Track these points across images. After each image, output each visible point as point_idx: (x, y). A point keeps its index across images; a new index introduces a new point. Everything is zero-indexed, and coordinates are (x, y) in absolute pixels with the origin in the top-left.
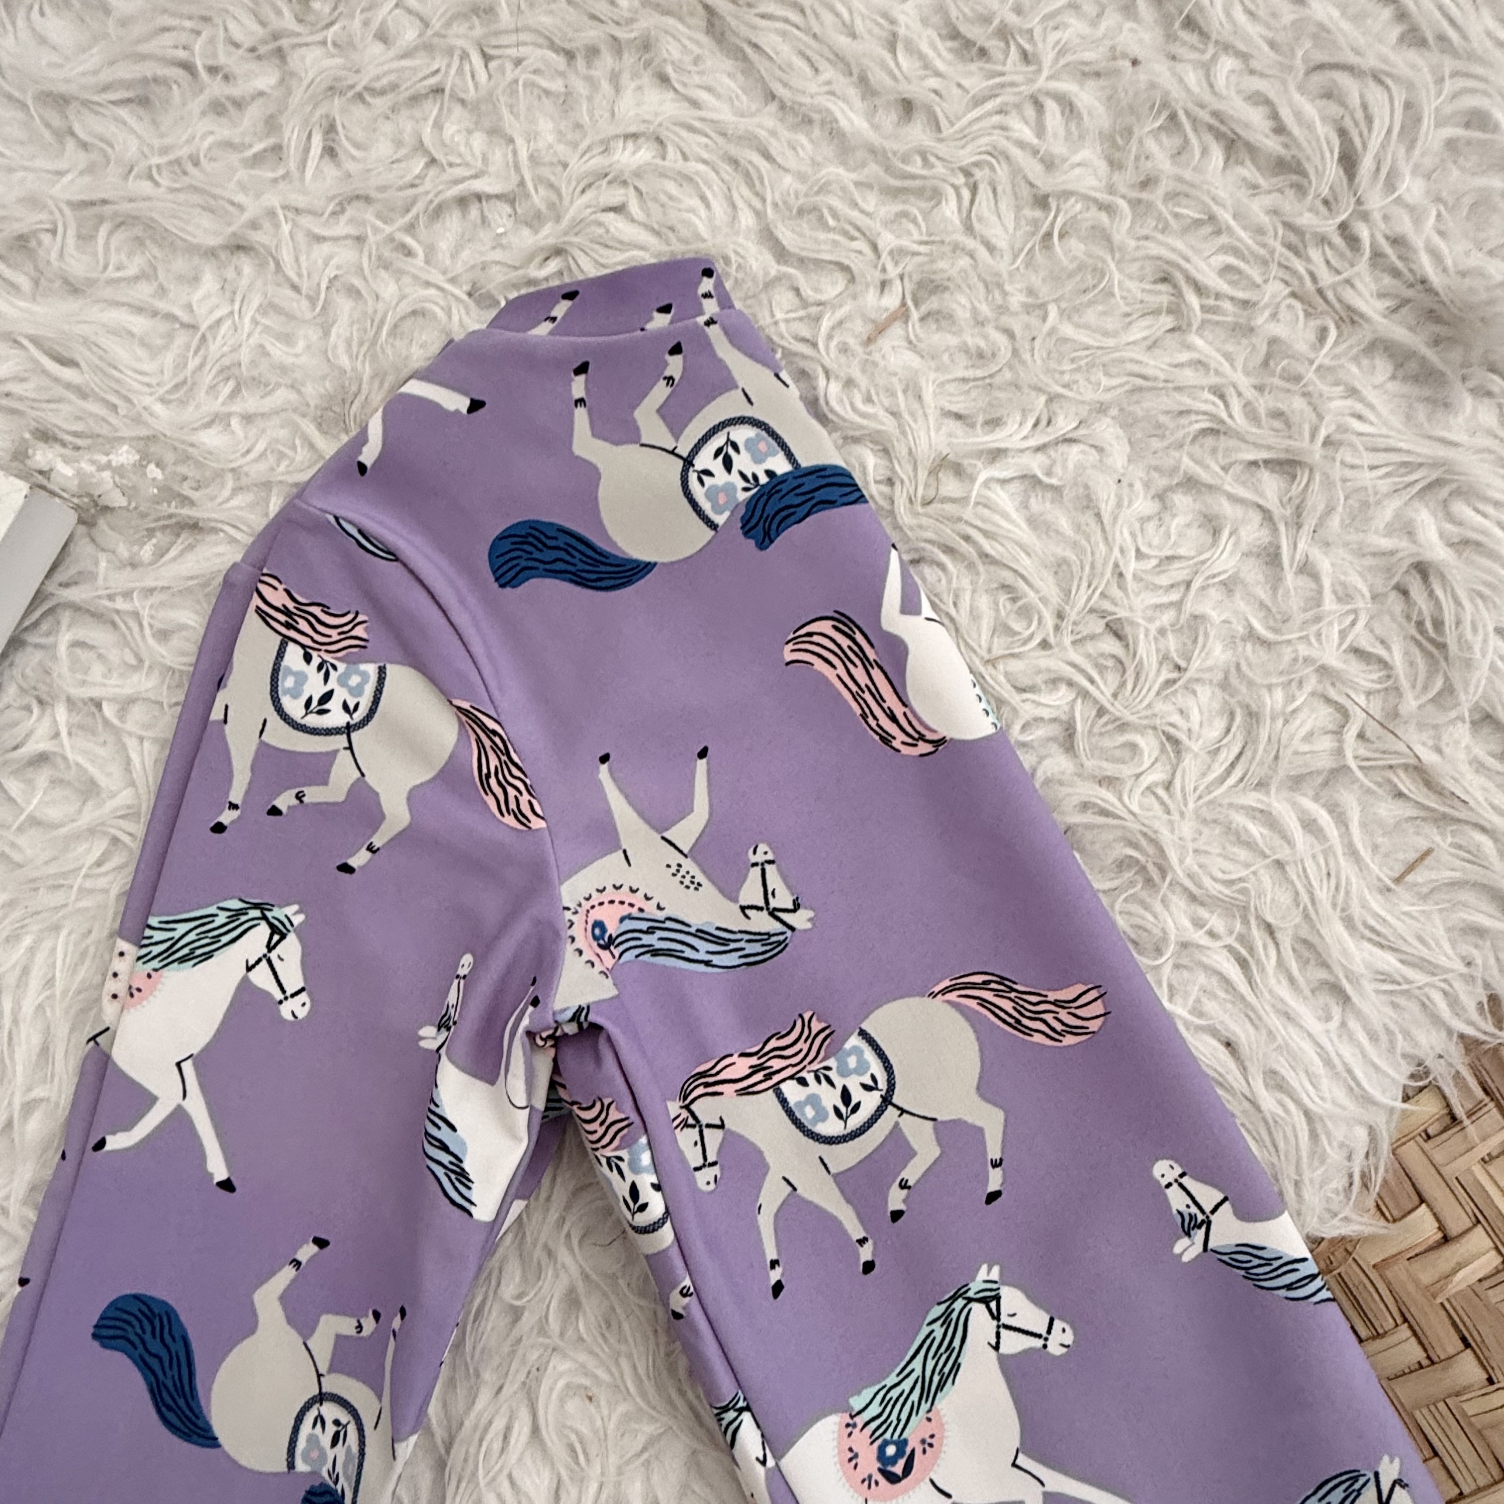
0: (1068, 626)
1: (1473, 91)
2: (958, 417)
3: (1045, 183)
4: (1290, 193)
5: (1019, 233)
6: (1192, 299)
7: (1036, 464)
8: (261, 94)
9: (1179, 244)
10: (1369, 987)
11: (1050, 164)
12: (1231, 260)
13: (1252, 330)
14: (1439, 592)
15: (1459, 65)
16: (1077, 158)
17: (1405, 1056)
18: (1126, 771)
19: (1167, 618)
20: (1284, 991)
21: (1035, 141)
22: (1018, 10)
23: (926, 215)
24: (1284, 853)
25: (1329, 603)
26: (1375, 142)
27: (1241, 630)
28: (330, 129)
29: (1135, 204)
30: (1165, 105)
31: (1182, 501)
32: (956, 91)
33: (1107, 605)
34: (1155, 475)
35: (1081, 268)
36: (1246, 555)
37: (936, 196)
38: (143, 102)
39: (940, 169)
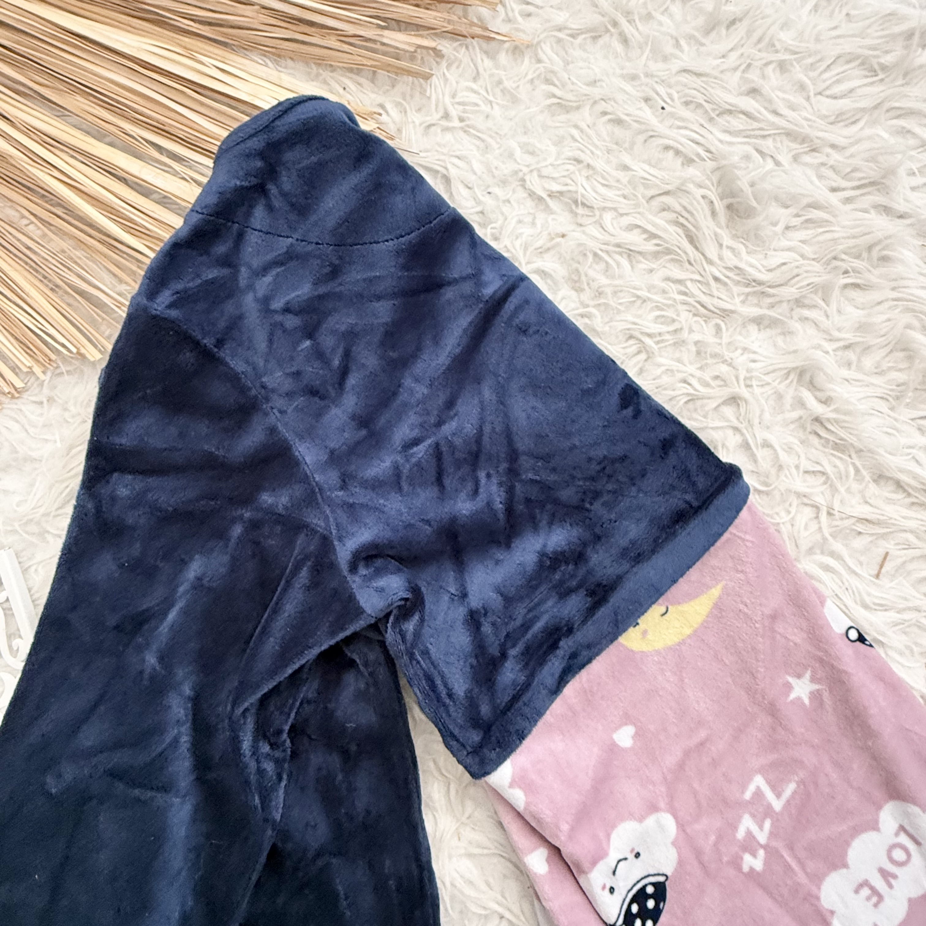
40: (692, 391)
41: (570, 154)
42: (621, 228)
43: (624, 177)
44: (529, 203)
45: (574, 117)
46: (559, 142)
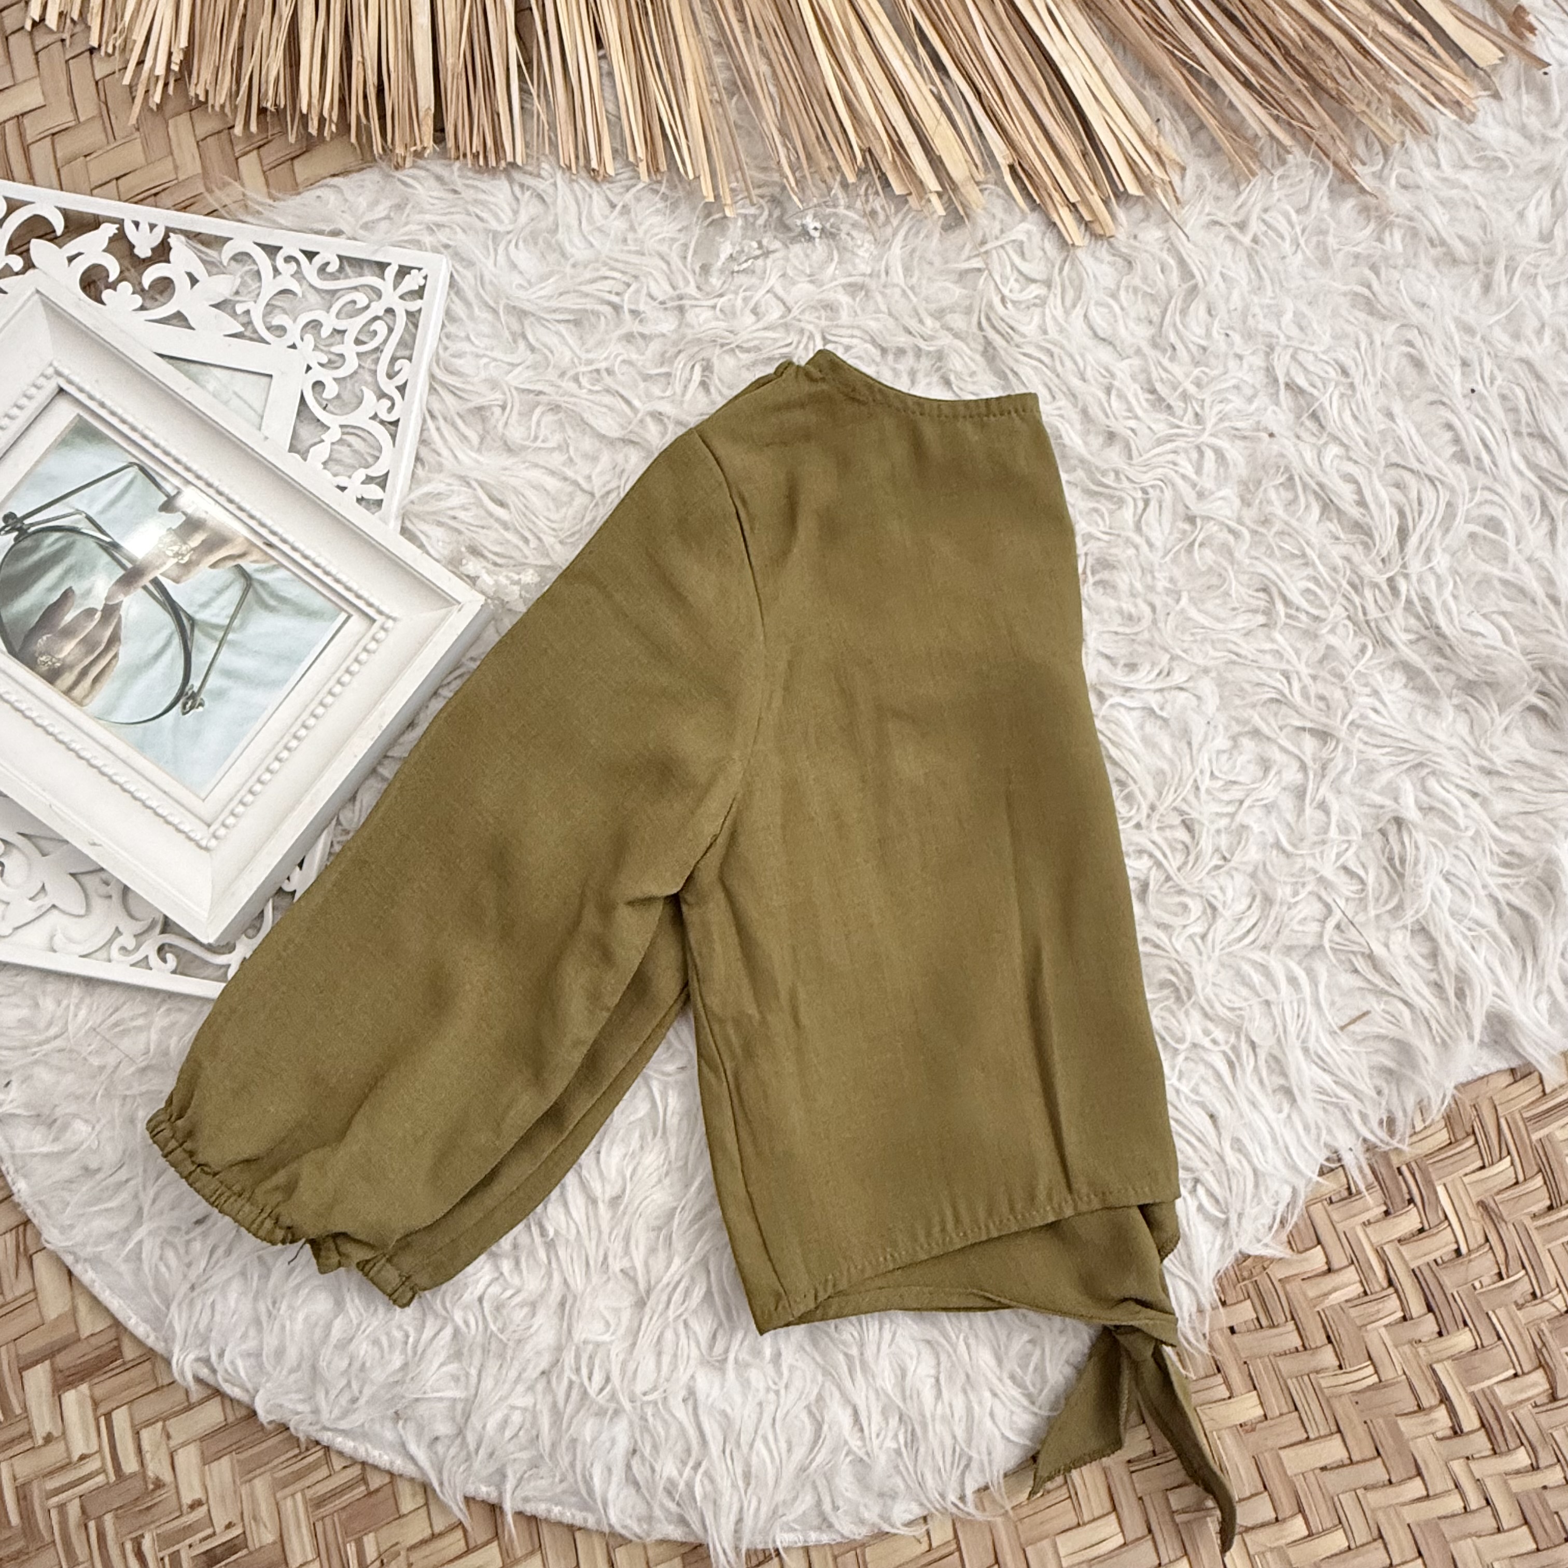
0: (1155, 816)
1: (1492, 503)
2: (1108, 657)
3: (1197, 508)
4: (1360, 548)
5: (1172, 538)
6: (1280, 606)
7: (1154, 701)
8: (664, 335)
9: (1279, 569)
10: (1310, 1095)
11: (1201, 495)
12: (1311, 586)
13: (1316, 636)
14: (1406, 840)
15: (1488, 482)
16: (1221, 494)
17: (1327, 1145)
18: (1177, 922)
19: (1223, 822)
20: (1255, 1087)
21: (1194, 477)
22: (1198, 384)
23: (1111, 513)
24: (1272, 996)
25: (1333, 833)
26: (1422, 524)
27: (1271, 840)
28: (708, 368)
29: (1254, 532)
30: (1287, 469)
31: (1247, 743)
32: (1147, 431)
33: (1185, 807)
34: (1233, 723)
35: (1210, 569)
36: (1284, 789)
37: (1121, 502)
38: (577, 323)
39: (1126, 484)
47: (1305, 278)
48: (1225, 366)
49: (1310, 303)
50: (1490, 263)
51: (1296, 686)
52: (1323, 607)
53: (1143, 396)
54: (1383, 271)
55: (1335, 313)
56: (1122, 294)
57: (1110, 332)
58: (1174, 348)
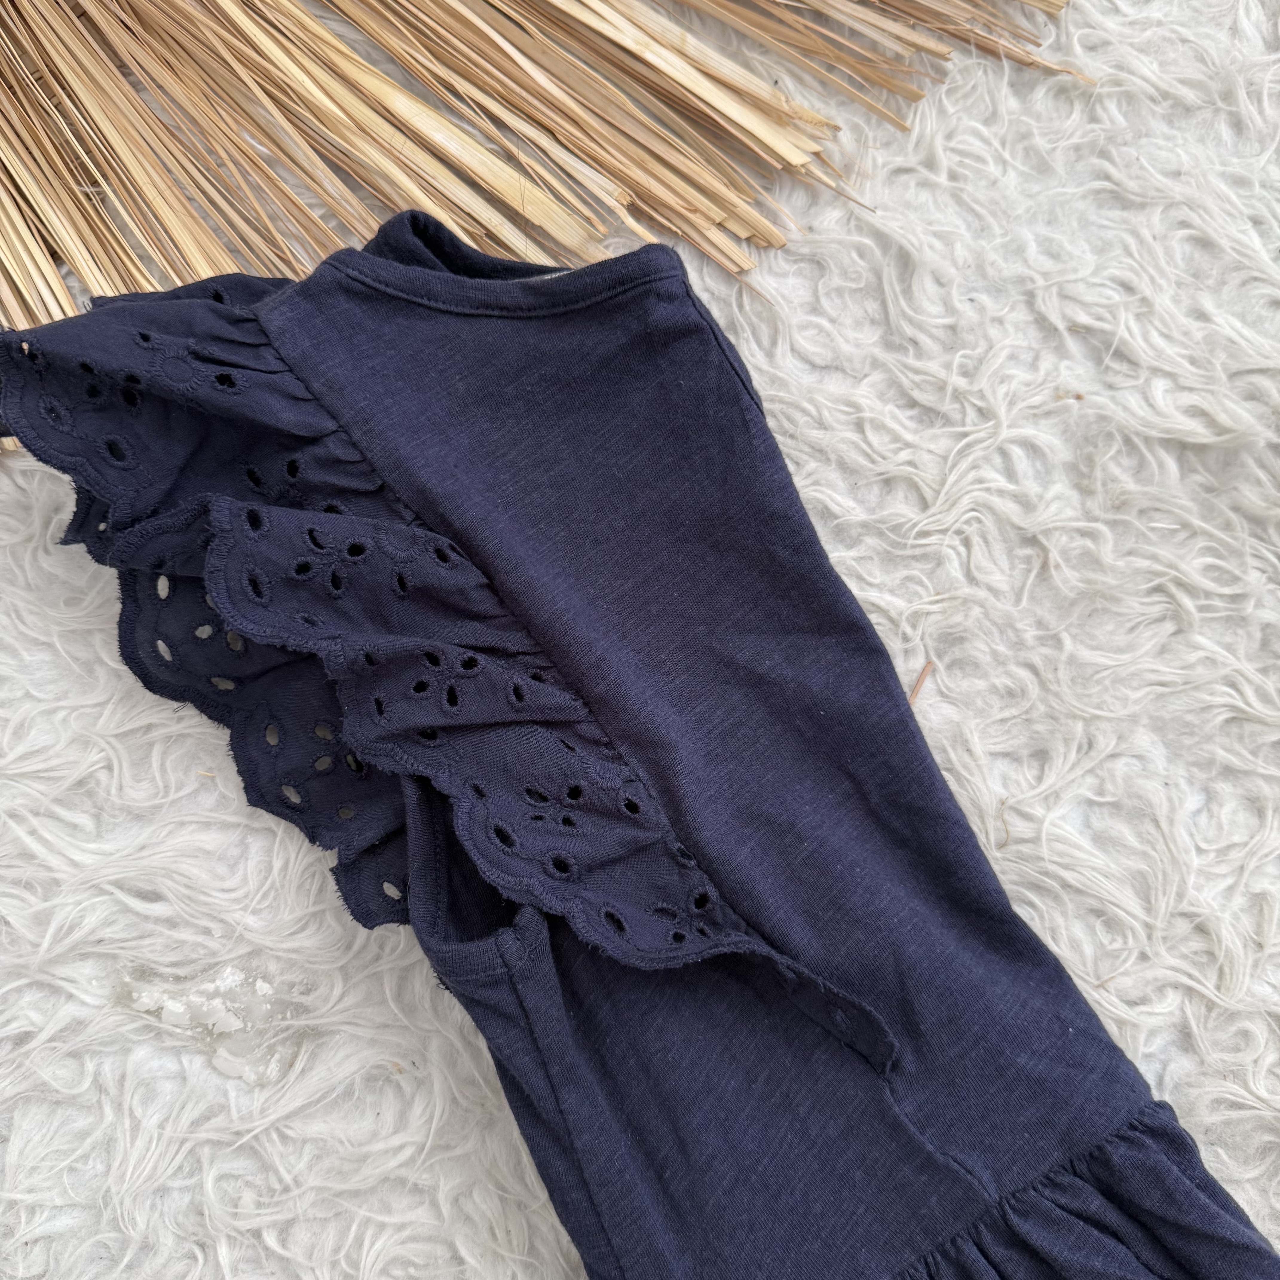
0: (1157, 934)
2: (1005, 755)
3: (1031, 523)
5: (1016, 572)
6: (1187, 602)
7: (1088, 788)
11: (1029, 506)
12: (1210, 560)
13: (1243, 619)
16: (1050, 495)
18: (1245, 1059)
21: (1010, 486)
22: (965, 373)
23: (931, 574)
29: (1114, 525)
30: (1118, 431)
31: (1224, 789)
32: (927, 457)
34: (1195, 770)
37: (939, 560)
40: (1241, 704)
41: (1117, 273)
42: (1177, 408)
43: (1197, 329)
44: (1034, 333)
45: (1137, 218)
46: (1102, 249)
47: (1030, 196)
48: (986, 337)
49: (1049, 223)
50: (1228, 96)
51: (1249, 692)
52: (1236, 579)
53: (904, 415)
54: (1114, 153)
55: (1084, 223)
56: (825, 303)
57: (830, 355)
58: (915, 343)
